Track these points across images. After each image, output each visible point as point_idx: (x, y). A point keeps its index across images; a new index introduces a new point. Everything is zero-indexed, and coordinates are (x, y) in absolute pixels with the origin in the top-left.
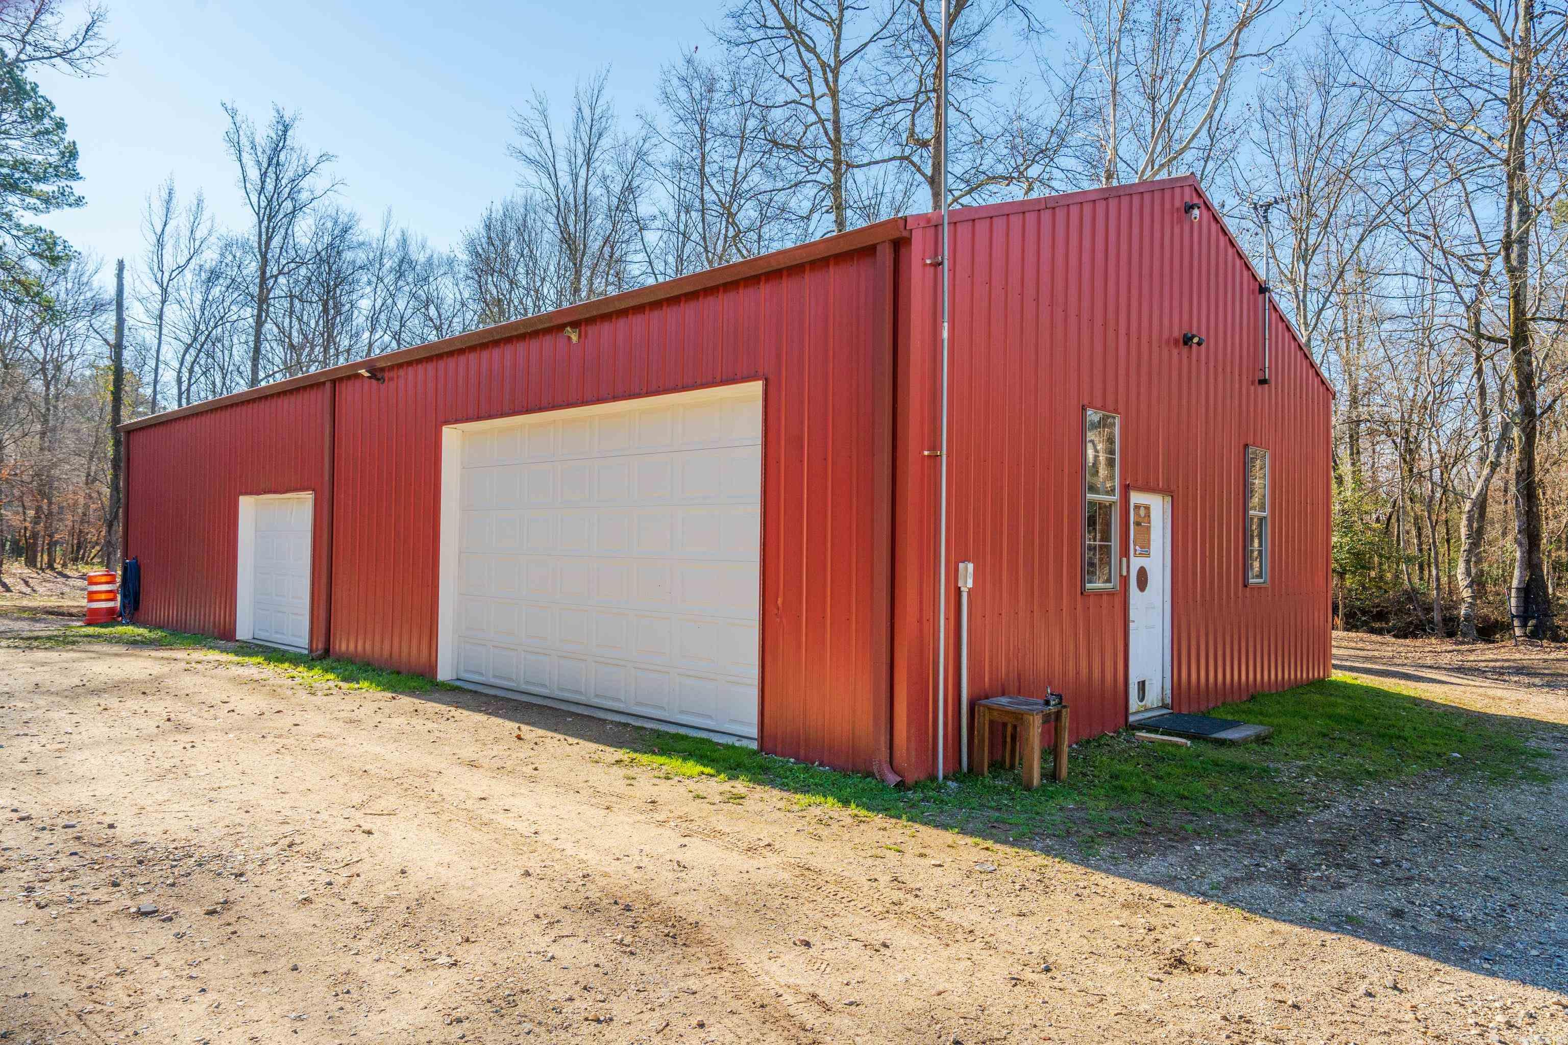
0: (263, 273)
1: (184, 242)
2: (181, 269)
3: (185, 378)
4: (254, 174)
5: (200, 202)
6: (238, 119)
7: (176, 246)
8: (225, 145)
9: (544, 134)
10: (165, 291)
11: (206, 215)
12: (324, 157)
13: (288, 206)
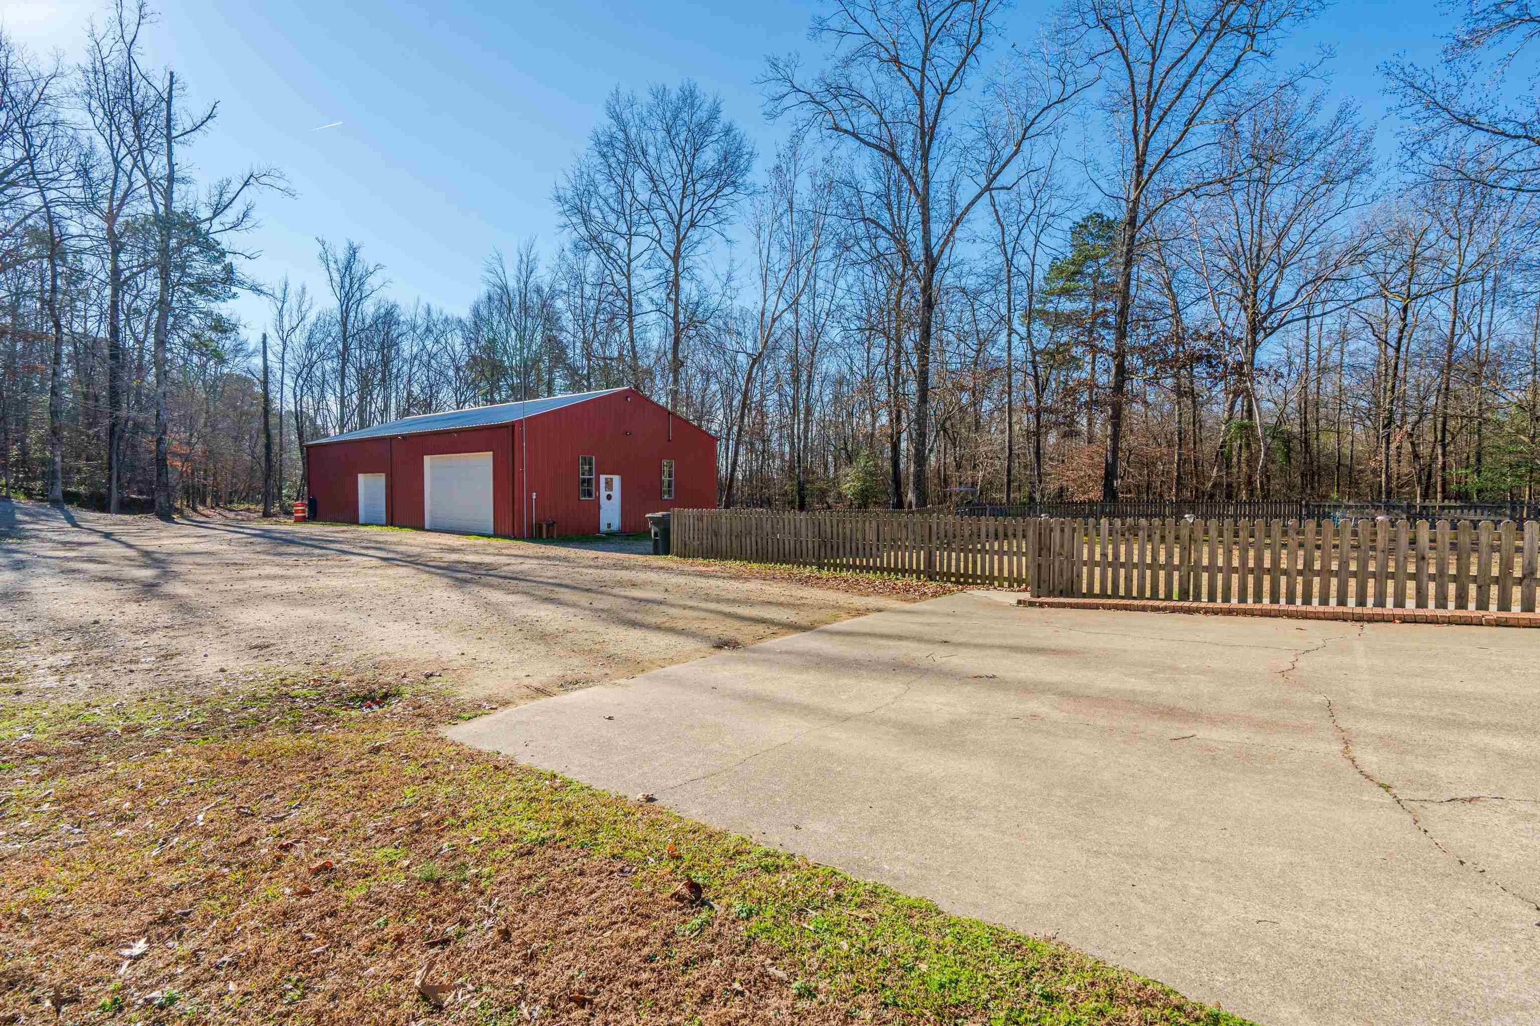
0: (345, 333)
1: (294, 314)
2: (293, 329)
3: (298, 393)
4: (336, 277)
5: (304, 289)
6: (326, 246)
7: (291, 316)
8: (319, 261)
9: (500, 271)
10: (285, 343)
11: (307, 298)
12: (378, 266)
13: (358, 295)
